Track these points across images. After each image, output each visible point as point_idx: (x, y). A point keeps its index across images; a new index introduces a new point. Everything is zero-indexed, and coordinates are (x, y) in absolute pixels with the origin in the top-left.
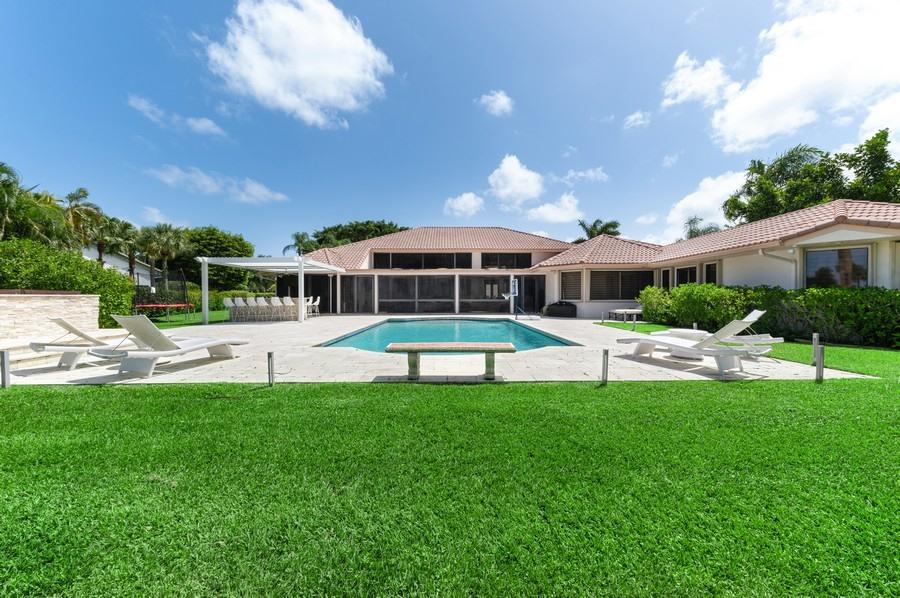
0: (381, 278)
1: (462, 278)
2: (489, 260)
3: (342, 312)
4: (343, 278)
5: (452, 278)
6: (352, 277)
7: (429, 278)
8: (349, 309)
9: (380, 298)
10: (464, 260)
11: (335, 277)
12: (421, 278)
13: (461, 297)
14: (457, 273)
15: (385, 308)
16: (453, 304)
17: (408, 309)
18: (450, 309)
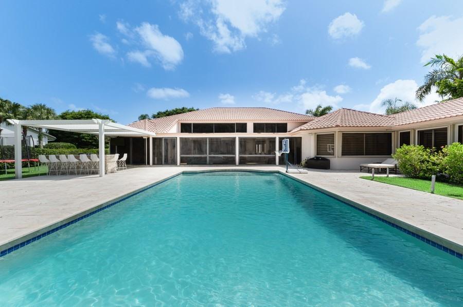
0: (181, 139)
1: (241, 139)
2: (258, 128)
3: (154, 164)
4: (154, 139)
5: (234, 139)
6: (160, 139)
7: (217, 139)
8: (158, 162)
9: (181, 154)
10: (242, 128)
11: (148, 139)
12: (211, 139)
13: (240, 153)
14: (237, 135)
15: (185, 161)
16: (234, 159)
17: (201, 162)
18: (231, 162)
